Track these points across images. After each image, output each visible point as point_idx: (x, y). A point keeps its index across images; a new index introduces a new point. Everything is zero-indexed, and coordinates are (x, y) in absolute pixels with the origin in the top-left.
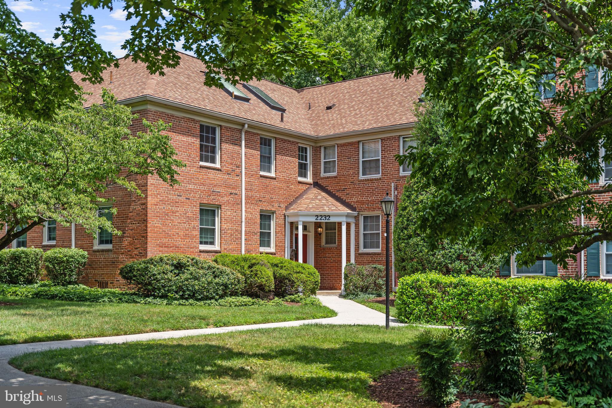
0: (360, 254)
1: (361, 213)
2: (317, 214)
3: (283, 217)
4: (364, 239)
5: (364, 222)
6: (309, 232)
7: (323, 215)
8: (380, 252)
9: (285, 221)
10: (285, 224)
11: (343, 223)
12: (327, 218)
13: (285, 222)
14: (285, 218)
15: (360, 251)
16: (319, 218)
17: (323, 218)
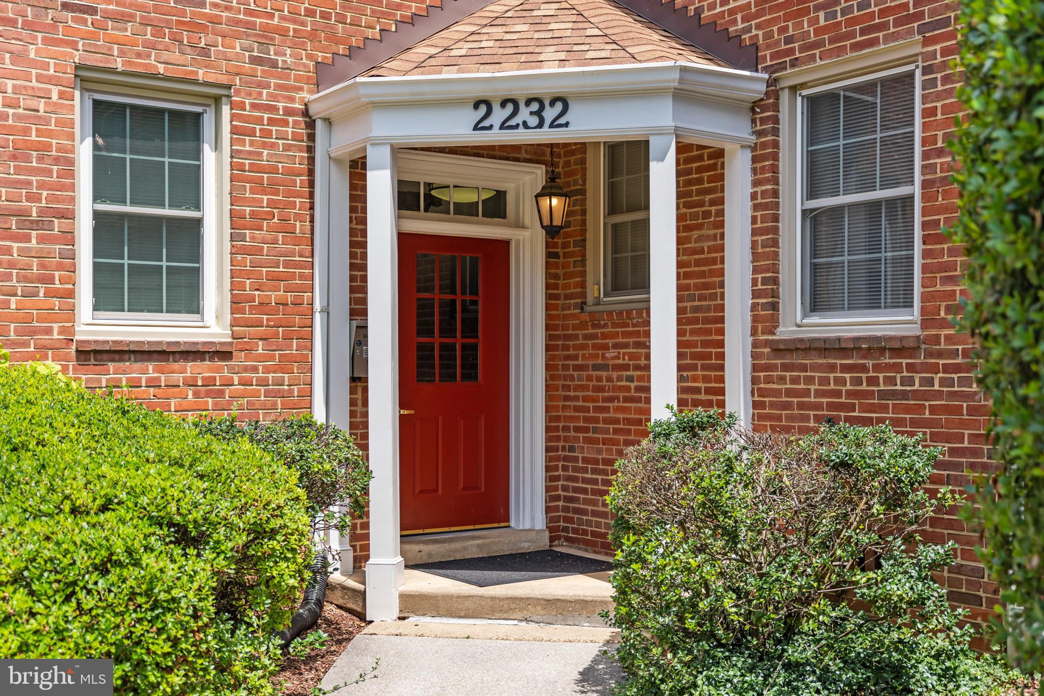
0: (781, 349)
1: (791, 75)
2: (480, 92)
3: (294, 127)
4: (814, 248)
5: (812, 137)
6: (519, 225)
7: (520, 92)
8: (915, 330)
9: (311, 150)
10: (311, 173)
11: (655, 144)
12: (550, 114)
13: (312, 160)
14: (312, 137)
15: (786, 331)
16: (499, 115)
17: (524, 114)
